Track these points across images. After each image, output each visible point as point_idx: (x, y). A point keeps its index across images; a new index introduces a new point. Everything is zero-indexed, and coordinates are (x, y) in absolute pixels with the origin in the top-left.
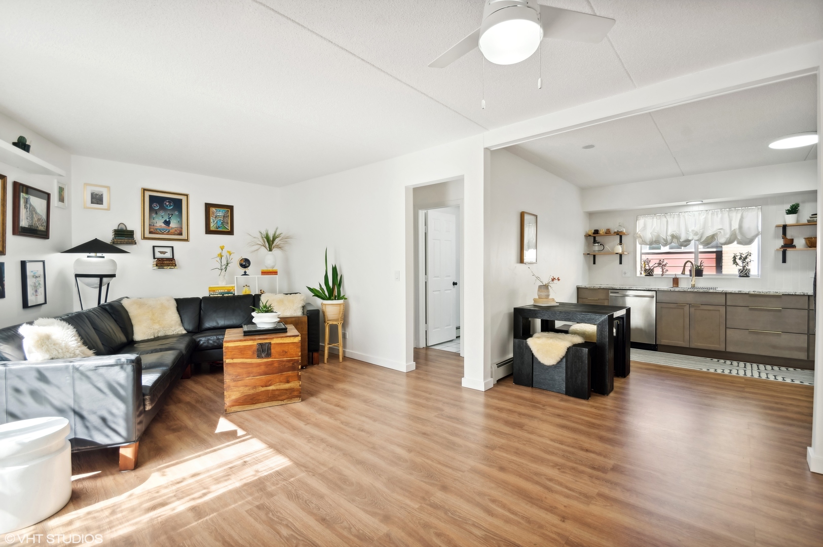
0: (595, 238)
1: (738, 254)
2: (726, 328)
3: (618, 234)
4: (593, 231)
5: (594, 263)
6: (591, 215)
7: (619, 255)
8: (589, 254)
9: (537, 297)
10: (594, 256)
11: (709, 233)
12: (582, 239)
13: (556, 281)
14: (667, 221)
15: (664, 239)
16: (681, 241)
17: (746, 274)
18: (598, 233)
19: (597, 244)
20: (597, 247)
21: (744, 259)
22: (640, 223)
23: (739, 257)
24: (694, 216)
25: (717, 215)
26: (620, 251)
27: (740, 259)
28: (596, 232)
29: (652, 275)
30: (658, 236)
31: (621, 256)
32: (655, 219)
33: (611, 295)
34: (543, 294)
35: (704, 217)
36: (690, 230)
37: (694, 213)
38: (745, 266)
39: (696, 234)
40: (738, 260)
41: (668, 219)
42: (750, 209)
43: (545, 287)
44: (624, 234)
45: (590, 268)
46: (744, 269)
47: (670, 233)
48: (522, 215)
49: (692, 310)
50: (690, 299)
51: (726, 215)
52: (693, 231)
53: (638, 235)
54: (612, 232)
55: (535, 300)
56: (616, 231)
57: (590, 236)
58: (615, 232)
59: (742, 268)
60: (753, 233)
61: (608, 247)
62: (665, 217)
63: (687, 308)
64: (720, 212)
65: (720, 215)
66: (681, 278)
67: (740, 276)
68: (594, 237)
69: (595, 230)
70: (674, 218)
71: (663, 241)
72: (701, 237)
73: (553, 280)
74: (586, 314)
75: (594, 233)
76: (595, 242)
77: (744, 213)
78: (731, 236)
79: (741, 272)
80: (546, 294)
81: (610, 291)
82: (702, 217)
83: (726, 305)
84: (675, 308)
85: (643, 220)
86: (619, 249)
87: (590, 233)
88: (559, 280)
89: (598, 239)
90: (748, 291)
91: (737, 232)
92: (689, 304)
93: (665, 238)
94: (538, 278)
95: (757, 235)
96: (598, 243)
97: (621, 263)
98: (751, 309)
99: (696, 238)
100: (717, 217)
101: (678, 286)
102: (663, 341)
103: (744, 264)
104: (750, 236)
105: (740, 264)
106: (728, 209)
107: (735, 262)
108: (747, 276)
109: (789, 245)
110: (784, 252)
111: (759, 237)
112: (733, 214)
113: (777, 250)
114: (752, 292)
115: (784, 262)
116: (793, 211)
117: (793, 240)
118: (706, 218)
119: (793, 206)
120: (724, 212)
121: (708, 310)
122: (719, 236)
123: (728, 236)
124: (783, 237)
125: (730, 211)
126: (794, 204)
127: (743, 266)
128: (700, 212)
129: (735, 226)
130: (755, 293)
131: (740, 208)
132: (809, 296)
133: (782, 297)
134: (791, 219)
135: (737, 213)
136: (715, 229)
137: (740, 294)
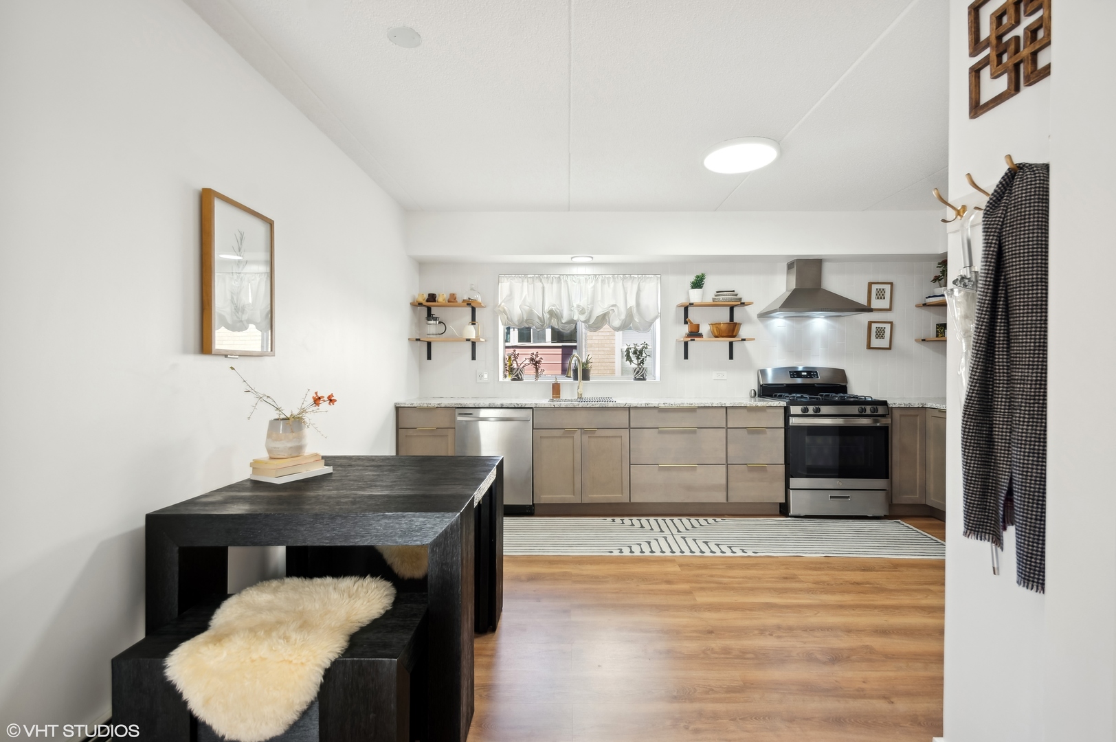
0: (429, 309)
1: (632, 346)
2: (630, 464)
3: (469, 304)
4: (426, 296)
5: (429, 357)
6: (422, 266)
7: (471, 343)
8: (418, 340)
9: (264, 455)
10: (429, 344)
11: (598, 312)
12: (406, 311)
13: (324, 405)
14: (543, 288)
15: (539, 318)
16: (563, 322)
17: (643, 376)
18: (434, 301)
19: (432, 322)
20: (432, 327)
21: (639, 353)
22: (505, 286)
23: (633, 350)
24: (579, 282)
25: (609, 283)
26: (473, 336)
27: (635, 353)
28: (432, 298)
29: (521, 379)
30: (531, 313)
31: (474, 344)
32: (525, 284)
33: (460, 418)
34: (284, 445)
35: (592, 285)
36: (575, 305)
37: (579, 277)
39: (582, 312)
40: (631, 354)
41: (545, 285)
42: (648, 278)
43: (294, 423)
44: (480, 305)
45: (421, 368)
46: (640, 369)
47: (547, 308)
48: (206, 199)
49: (585, 437)
50: (581, 420)
51: (620, 285)
52: (578, 306)
53: (500, 309)
54: (459, 300)
55: (255, 465)
56: (466, 298)
57: (420, 304)
58: (464, 301)
59: (637, 366)
60: (653, 315)
61: (451, 328)
62: (541, 281)
63: (577, 436)
64: (612, 280)
65: (612, 285)
66: (563, 383)
67: (636, 379)
68: (428, 307)
69: (430, 295)
70: (552, 283)
71: (538, 320)
72: (590, 317)
73: (317, 400)
74: (398, 517)
75: (428, 301)
76: (430, 316)
77: (641, 284)
78: (626, 317)
79: (637, 373)
80: (289, 445)
81: (457, 411)
82: (590, 285)
83: (629, 428)
84: (560, 437)
85: (508, 283)
86: (471, 332)
87: (421, 300)
88: (331, 400)
89: (434, 311)
90: (657, 403)
91: (635, 310)
92: (581, 429)
93: (541, 316)
94: (264, 398)
95: (656, 317)
96: (435, 319)
97: (474, 358)
98: (661, 432)
99: (583, 318)
100: (609, 286)
101: (559, 397)
102: (545, 497)
103: (640, 361)
104: (648, 319)
105: (635, 361)
106: (621, 276)
107: (629, 358)
108: (644, 379)
109: (695, 333)
110: (686, 344)
111: (658, 321)
112: (628, 284)
113: (678, 341)
114: (662, 406)
115: (686, 357)
116: (698, 284)
117: (698, 326)
118: (594, 287)
119: (698, 277)
120: (616, 280)
121: (607, 437)
122: (612, 316)
123: (623, 317)
124: (686, 322)
125: (624, 278)
126: (699, 274)
127: (639, 364)
128: (587, 277)
129: (632, 302)
130: (666, 405)
131: (636, 276)
132: (726, 407)
133: (698, 410)
134: (695, 296)
135: (632, 282)
136: (606, 306)
137: (647, 408)
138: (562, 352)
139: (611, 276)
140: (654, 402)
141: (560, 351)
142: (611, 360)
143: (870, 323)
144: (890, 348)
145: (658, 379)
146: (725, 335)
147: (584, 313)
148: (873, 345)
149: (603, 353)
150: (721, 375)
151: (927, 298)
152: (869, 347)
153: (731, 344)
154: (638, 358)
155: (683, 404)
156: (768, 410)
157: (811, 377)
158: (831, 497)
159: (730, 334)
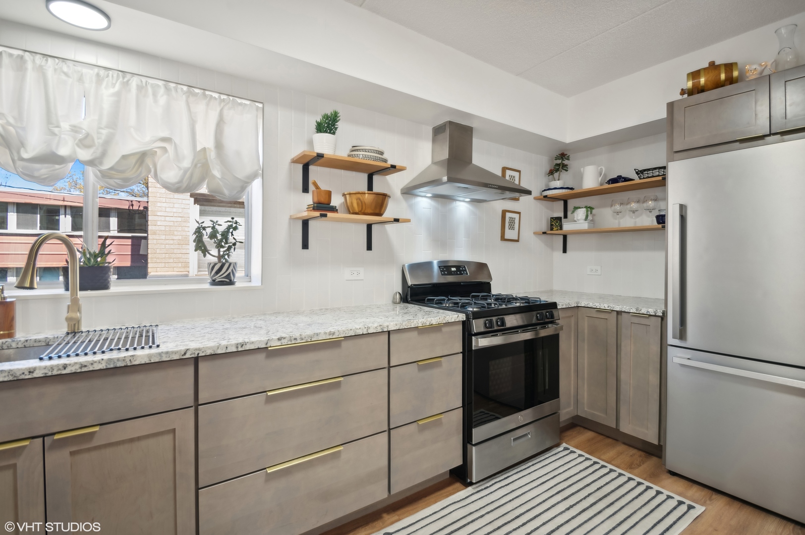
1: (207, 225)
11: (130, 145)
17: (228, 276)
21: (220, 238)
23: (209, 230)
24: (81, 80)
25: (155, 95)
27: (213, 236)
35: (113, 89)
36: (65, 126)
37: (79, 68)
38: (223, 256)
39: (85, 142)
40: (206, 238)
42: (241, 104)
46: (222, 264)
49: (58, 458)
51: (180, 104)
52: (75, 129)
59: (216, 260)
60: (249, 169)
64: (162, 90)
65: (162, 100)
67: (214, 283)
72: (104, 154)
77: (225, 112)
79: (215, 272)
82: (108, 92)
83: (197, 405)
91: (212, 155)
95: (254, 176)
98: (272, 399)
100: (155, 100)
103: (222, 250)
104: (241, 175)
105: (214, 252)
106: (185, 88)
107: (200, 246)
108: (231, 283)
109: (323, 207)
110: (305, 224)
111: (257, 185)
112: (200, 107)
113: (293, 219)
114: (275, 344)
115: (305, 245)
116: (328, 125)
117: (329, 194)
118: (118, 94)
119: (326, 117)
120: (173, 92)
121: (132, 440)
122: (161, 160)
123: (187, 163)
124: (305, 189)
125: (190, 94)
126: (329, 111)
127: (220, 257)
128: (102, 72)
129: (206, 140)
130: (284, 342)
131: (216, 95)
132: (389, 332)
133: (344, 344)
134: (324, 144)
135: (208, 105)
136: (148, 138)
137: (241, 353)
138: (132, 242)
139: (161, 83)
140: (255, 338)
141: (129, 242)
142: (184, 251)
143: (504, 212)
144: (517, 241)
145: (256, 282)
146: (369, 211)
147: (88, 147)
148: (507, 237)
149: (171, 242)
150: (356, 273)
151: (543, 191)
152: (503, 238)
153: (369, 227)
154: (219, 246)
155: (317, 334)
156: (445, 329)
157: (461, 274)
158: (514, 440)
159: (377, 211)
